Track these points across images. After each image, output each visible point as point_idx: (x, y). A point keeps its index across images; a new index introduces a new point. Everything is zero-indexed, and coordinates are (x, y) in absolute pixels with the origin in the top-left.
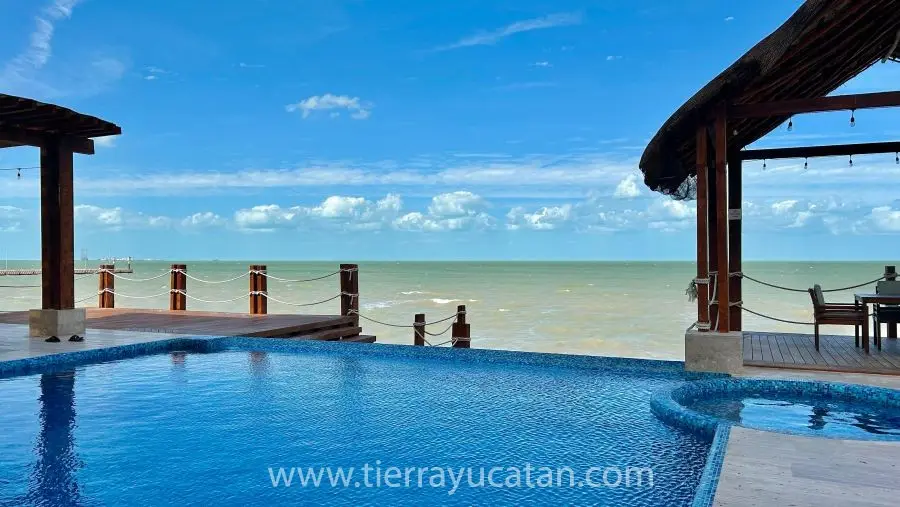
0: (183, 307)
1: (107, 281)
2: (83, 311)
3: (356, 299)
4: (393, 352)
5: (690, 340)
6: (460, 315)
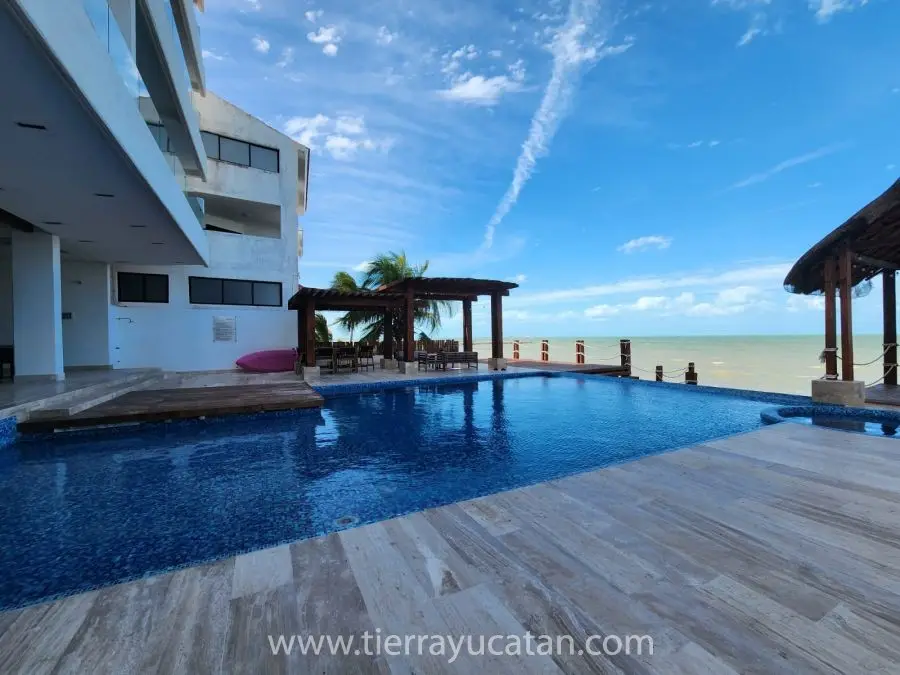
0: (547, 359)
1: (516, 347)
2: (506, 360)
3: (629, 358)
4: (649, 384)
5: (815, 384)
6: (690, 368)
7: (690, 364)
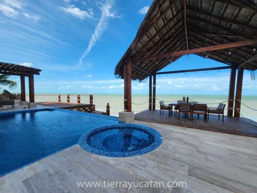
3: (92, 101)
5: (120, 113)
6: (108, 105)
7: (108, 103)
